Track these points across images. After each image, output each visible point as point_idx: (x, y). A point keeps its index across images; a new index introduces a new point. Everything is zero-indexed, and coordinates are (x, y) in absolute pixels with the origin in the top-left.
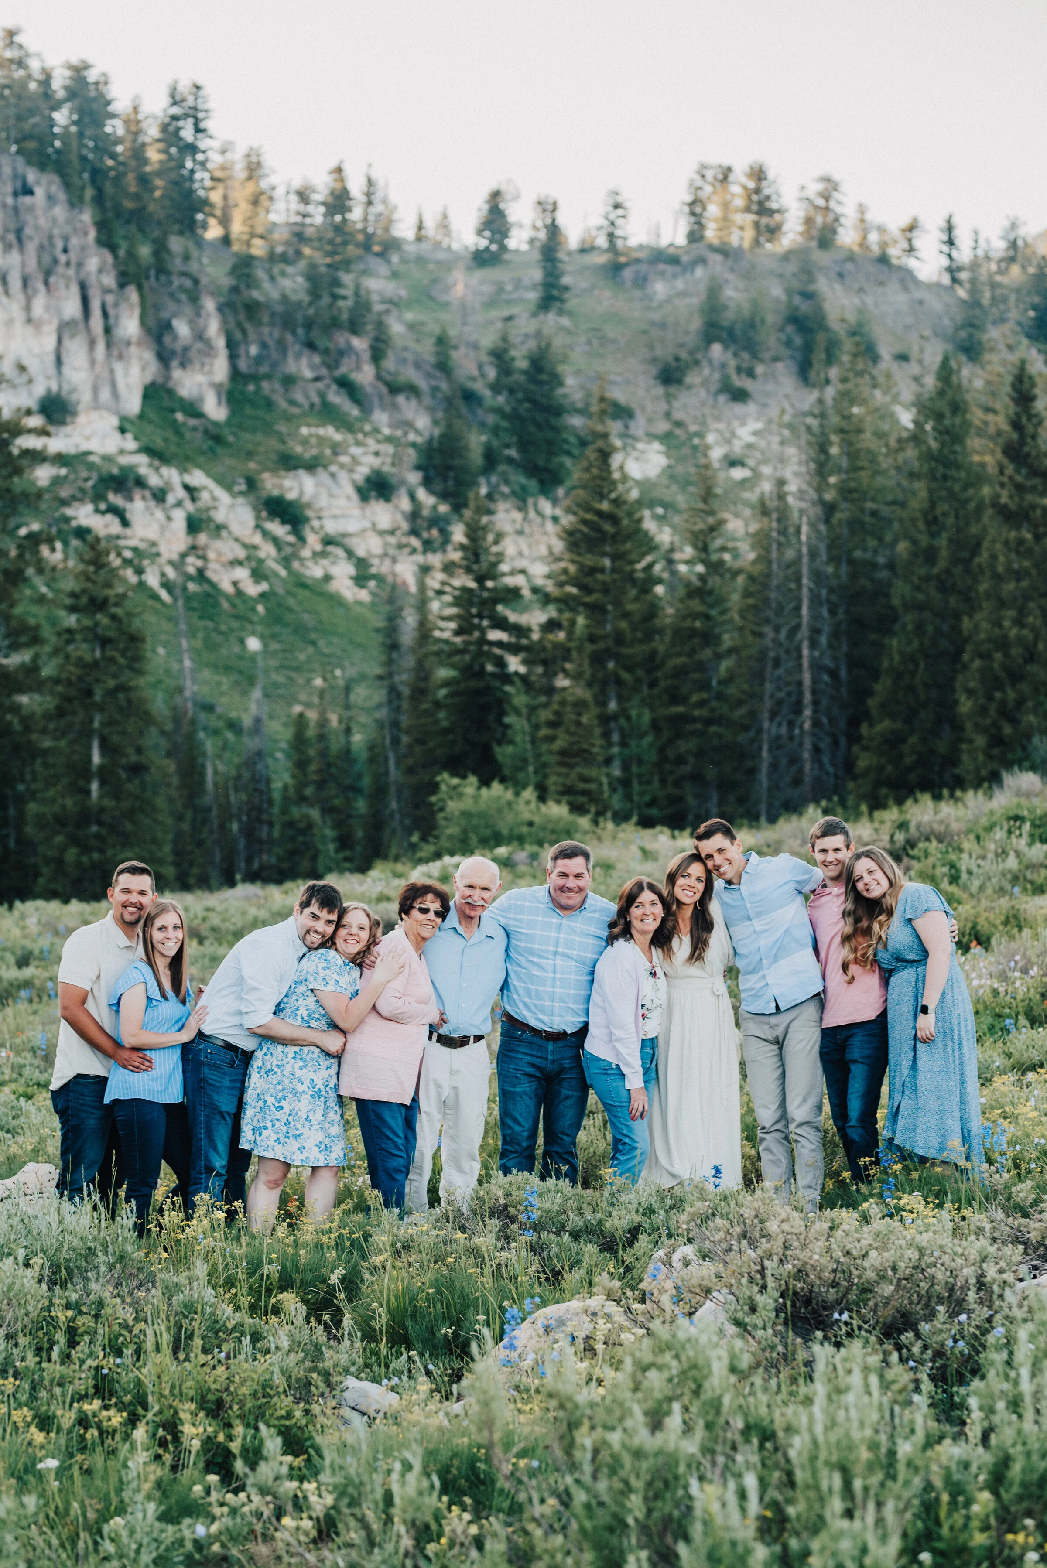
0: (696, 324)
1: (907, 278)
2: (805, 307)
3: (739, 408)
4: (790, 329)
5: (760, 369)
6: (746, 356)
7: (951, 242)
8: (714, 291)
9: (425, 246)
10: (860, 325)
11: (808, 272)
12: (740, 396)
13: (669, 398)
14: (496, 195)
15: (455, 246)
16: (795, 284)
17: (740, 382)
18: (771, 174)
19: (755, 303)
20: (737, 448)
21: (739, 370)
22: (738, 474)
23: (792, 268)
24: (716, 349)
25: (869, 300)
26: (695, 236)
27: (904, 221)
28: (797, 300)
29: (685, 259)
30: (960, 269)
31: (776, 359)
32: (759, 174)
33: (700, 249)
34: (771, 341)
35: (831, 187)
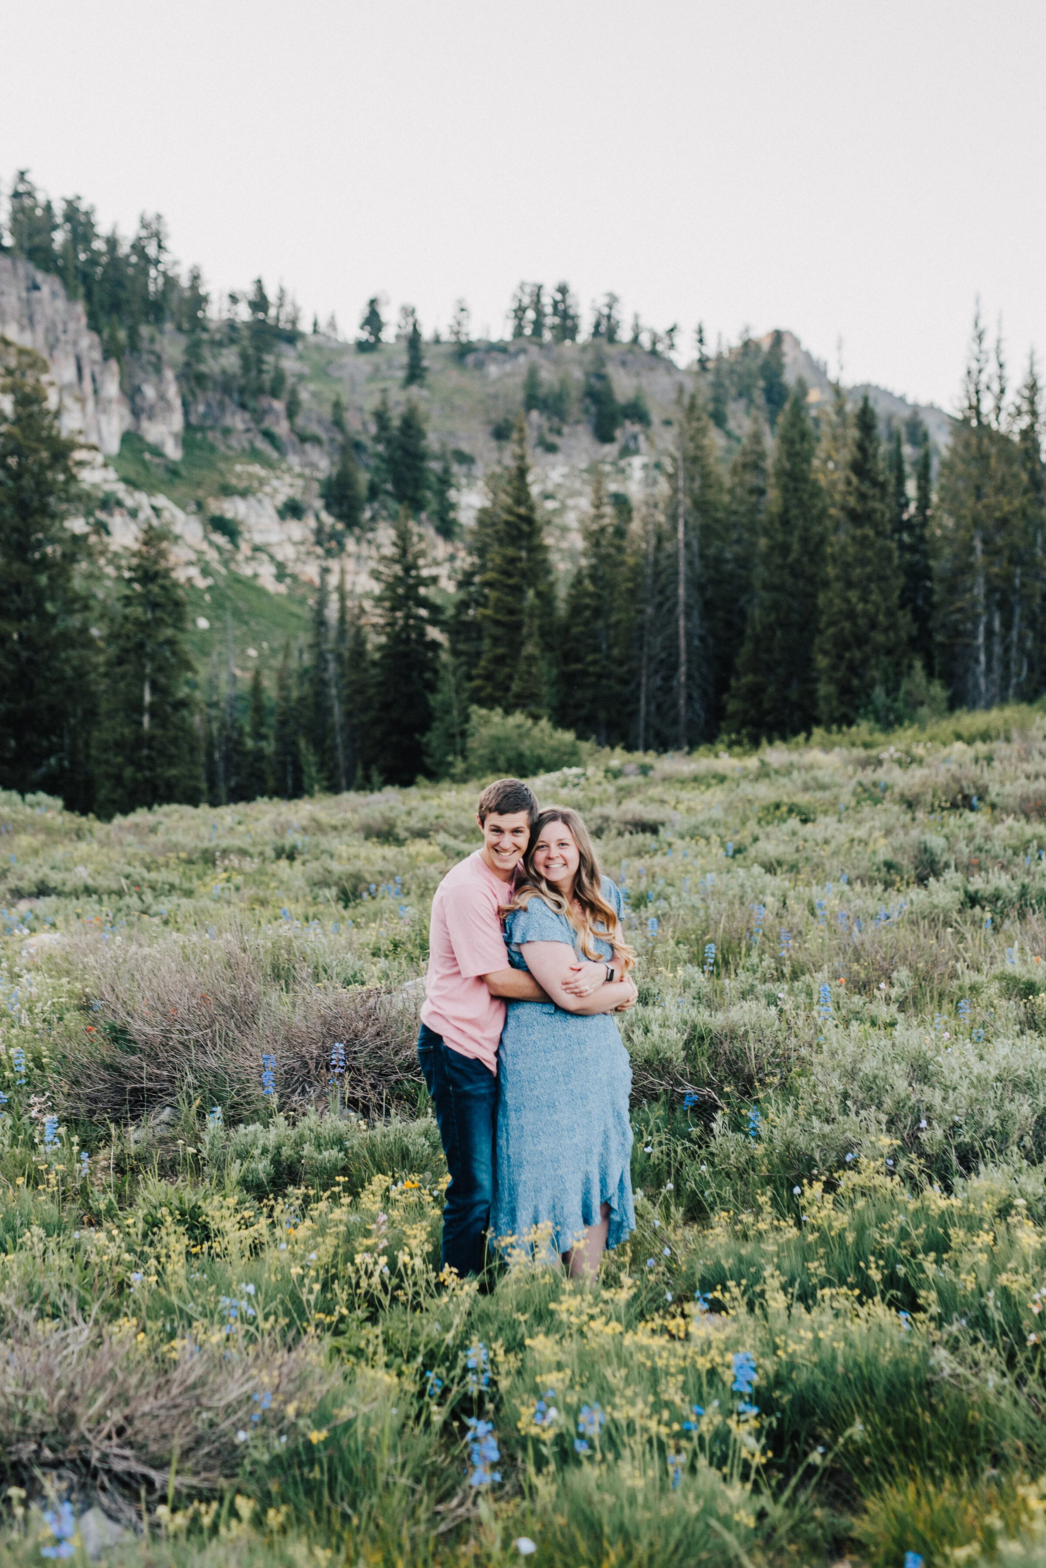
0: (520, 396)
1: (670, 366)
2: (597, 385)
3: (551, 458)
4: (588, 401)
5: (566, 430)
6: (556, 420)
7: (701, 341)
8: (533, 373)
9: (320, 339)
10: (638, 398)
11: (601, 360)
12: (551, 449)
13: (500, 449)
14: (373, 303)
15: (341, 339)
16: (592, 369)
17: (552, 439)
18: (572, 289)
19: (563, 382)
20: (550, 487)
21: (551, 430)
22: (550, 505)
23: (589, 357)
24: (535, 415)
25: (644, 381)
26: (518, 332)
27: (669, 326)
28: (593, 381)
29: (512, 349)
30: (708, 359)
31: (578, 422)
32: (563, 290)
33: (522, 342)
34: (574, 409)
35: (613, 301)
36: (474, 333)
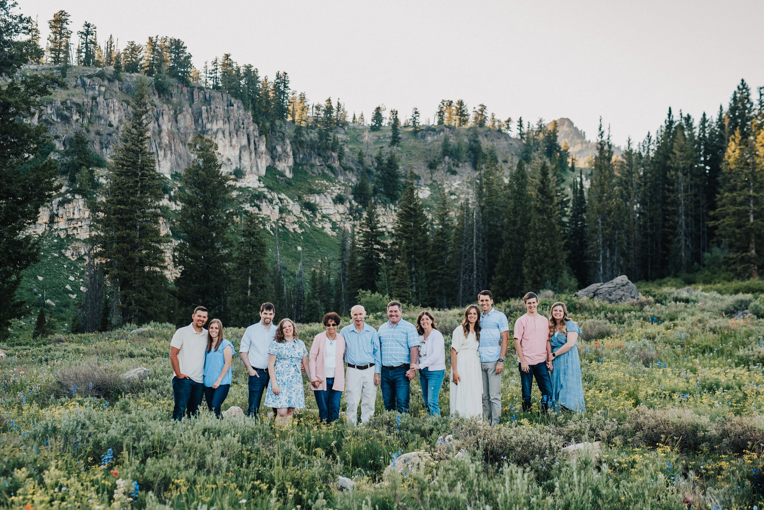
0: (440, 150)
1: (507, 137)
2: (475, 145)
3: (454, 177)
4: (470, 152)
5: (460, 165)
6: (456, 160)
7: (521, 126)
8: (446, 140)
9: (356, 124)
10: (492, 151)
11: (476, 134)
12: (454, 173)
13: (432, 173)
14: (378, 109)
15: (365, 124)
16: (472, 138)
17: (453, 168)
18: (464, 104)
19: (459, 144)
20: (453, 189)
21: (454, 165)
22: (453, 197)
23: (471, 133)
24: (447, 158)
25: (495, 143)
26: (441, 122)
27: (506, 119)
28: (472, 143)
29: (437, 130)
30: (524, 134)
31: (465, 162)
32: (461, 103)
33: (442, 127)
34: (464, 156)
35: (483, 108)
36: (422, 121)
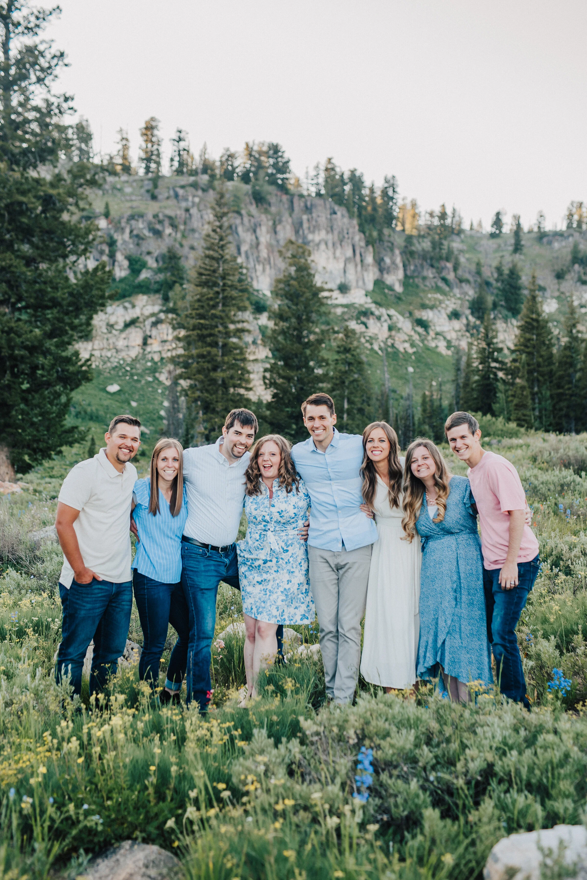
0: (569, 257)
3: (584, 287)
8: (576, 246)
9: (473, 232)
12: (585, 283)
13: (559, 284)
14: (498, 214)
15: (484, 232)
17: (585, 278)
20: (583, 302)
21: (585, 274)
22: (583, 311)
24: (576, 266)
26: (569, 226)
29: (566, 235)
33: (571, 231)
36: (548, 227)
